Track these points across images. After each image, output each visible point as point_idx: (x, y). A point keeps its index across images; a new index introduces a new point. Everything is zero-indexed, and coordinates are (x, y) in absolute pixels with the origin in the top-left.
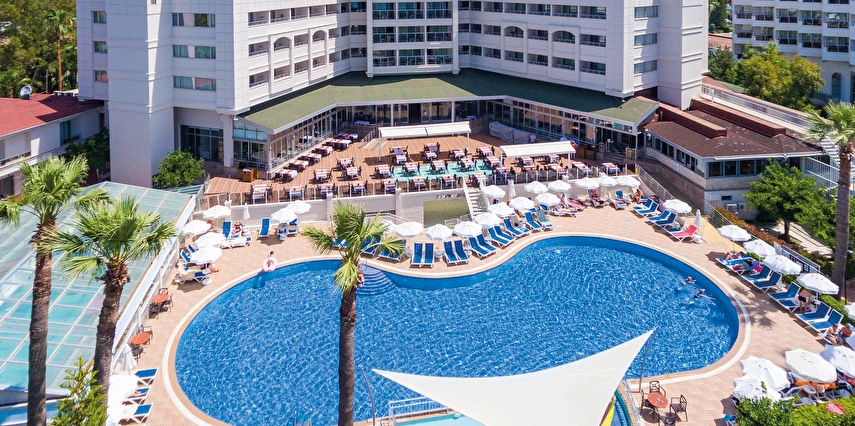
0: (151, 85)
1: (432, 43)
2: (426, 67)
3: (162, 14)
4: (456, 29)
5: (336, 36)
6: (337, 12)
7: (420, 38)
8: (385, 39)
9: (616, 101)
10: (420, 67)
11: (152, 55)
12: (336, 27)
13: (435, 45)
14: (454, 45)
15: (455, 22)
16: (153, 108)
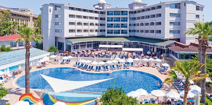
0: (49, 31)
1: (122, 28)
2: (121, 35)
3: (53, 15)
4: (128, 25)
5: (98, 25)
6: (99, 20)
7: (119, 27)
8: (110, 27)
9: (163, 41)
10: (119, 34)
11: (50, 24)
12: (98, 23)
13: (123, 29)
14: (128, 29)
15: (128, 23)
16: (50, 36)
